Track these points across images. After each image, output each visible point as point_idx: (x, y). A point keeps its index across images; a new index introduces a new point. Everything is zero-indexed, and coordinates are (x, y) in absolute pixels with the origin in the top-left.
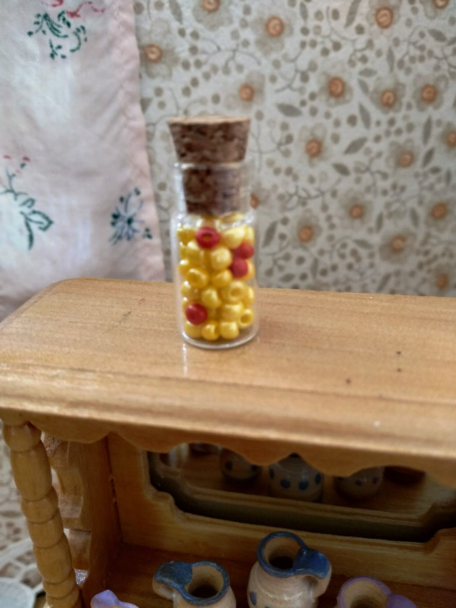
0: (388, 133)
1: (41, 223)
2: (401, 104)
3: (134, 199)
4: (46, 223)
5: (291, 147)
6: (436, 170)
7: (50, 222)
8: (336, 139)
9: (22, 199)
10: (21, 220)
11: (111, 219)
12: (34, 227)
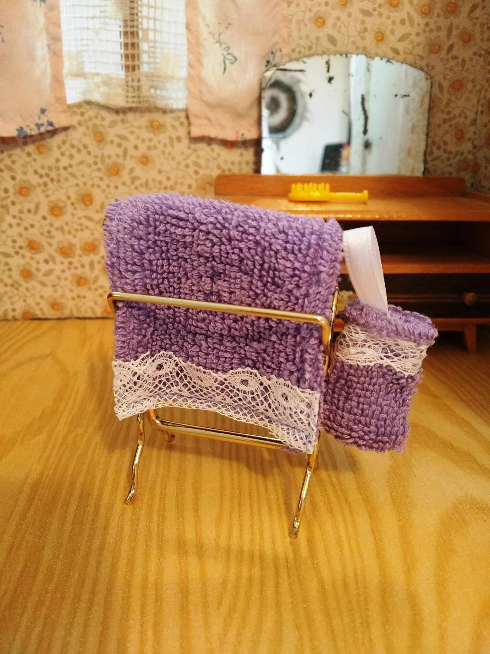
0: (424, 31)
1: (231, 60)
2: (433, 14)
3: (278, 54)
4: (233, 60)
5: (366, 34)
6: (455, 58)
7: (236, 59)
8: (393, 32)
9: (224, 46)
10: (222, 58)
11: (265, 63)
12: (227, 62)
